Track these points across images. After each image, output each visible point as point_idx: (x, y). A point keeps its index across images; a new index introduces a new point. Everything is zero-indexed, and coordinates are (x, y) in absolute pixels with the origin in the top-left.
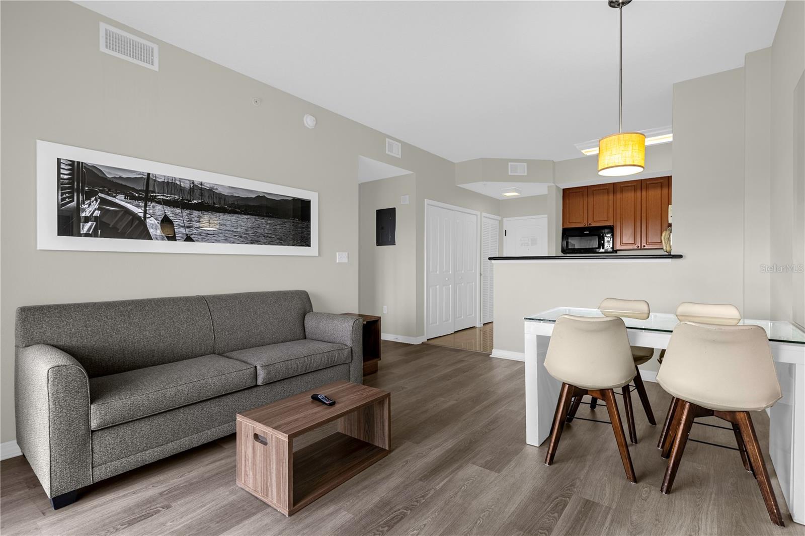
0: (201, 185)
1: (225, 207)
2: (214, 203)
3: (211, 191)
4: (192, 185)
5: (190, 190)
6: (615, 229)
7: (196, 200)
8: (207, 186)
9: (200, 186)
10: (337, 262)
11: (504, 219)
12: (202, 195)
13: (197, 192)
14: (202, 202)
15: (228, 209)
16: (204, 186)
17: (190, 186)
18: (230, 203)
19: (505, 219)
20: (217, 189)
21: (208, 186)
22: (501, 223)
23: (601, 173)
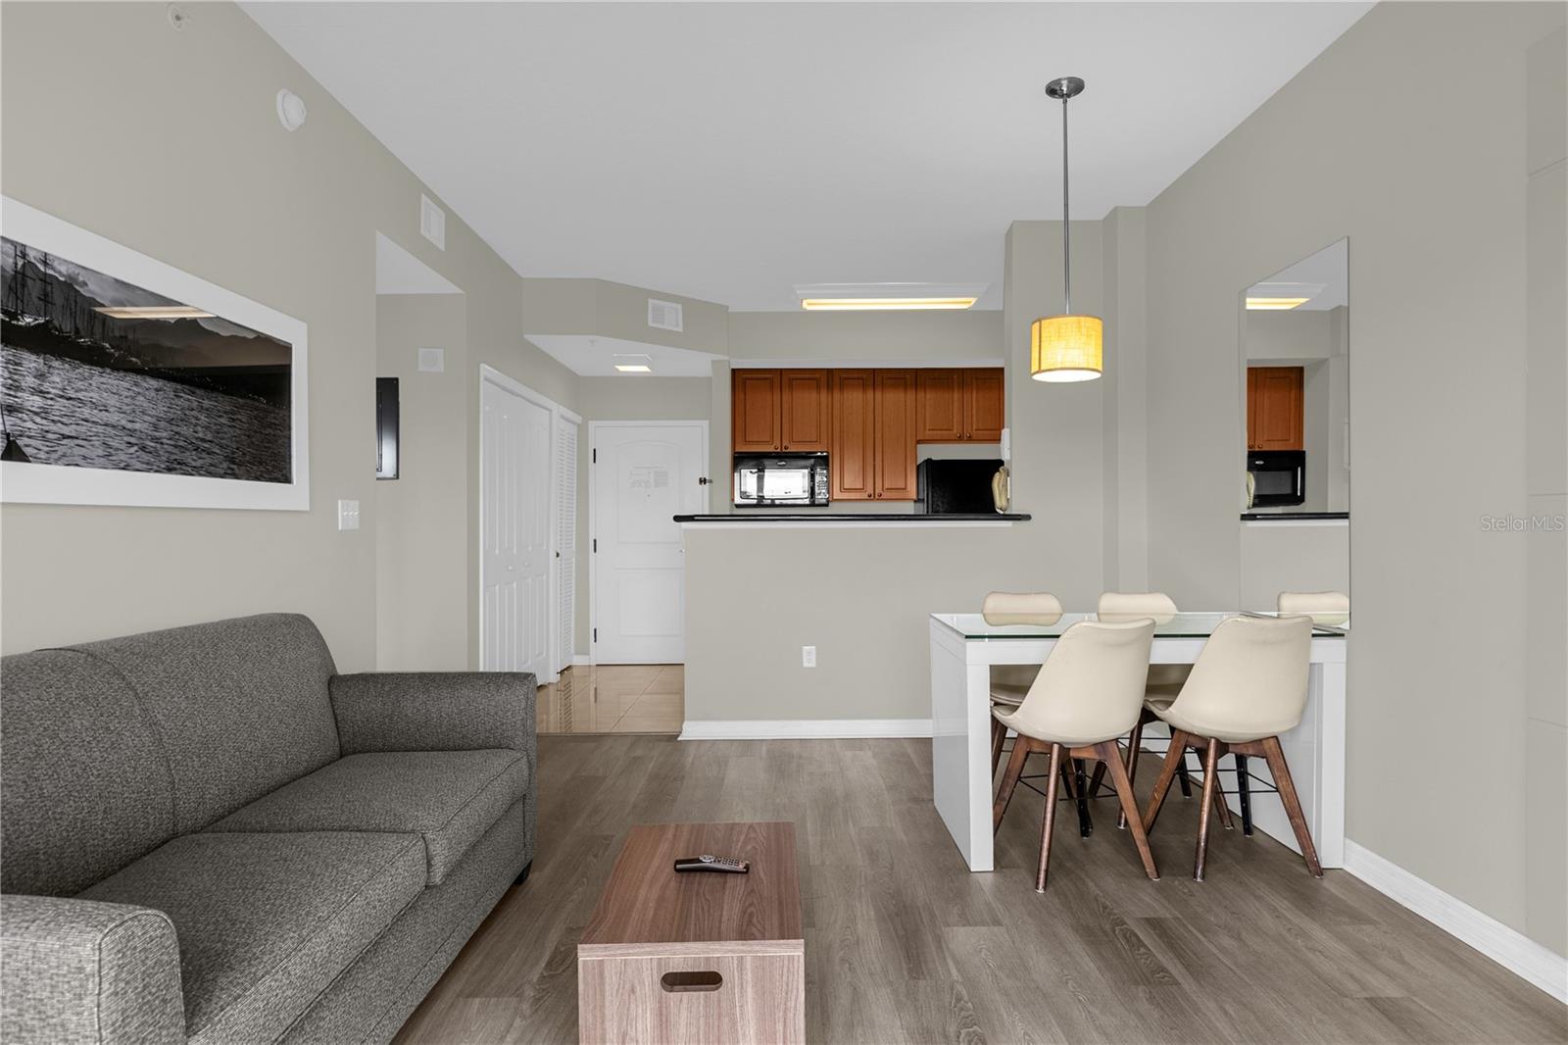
0: (45, 263)
1: (103, 348)
2: (77, 331)
3: (69, 286)
4: (20, 263)
5: (15, 277)
6: (830, 460)
7: (31, 314)
8: (61, 271)
9: (42, 268)
10: (340, 528)
11: (590, 422)
12: (46, 298)
13: (34, 289)
14: (47, 321)
15: (112, 355)
16: (53, 269)
17: (16, 264)
18: (117, 334)
19: (592, 424)
20: (85, 284)
21: (63, 269)
22: (582, 431)
23: (1036, 377)
